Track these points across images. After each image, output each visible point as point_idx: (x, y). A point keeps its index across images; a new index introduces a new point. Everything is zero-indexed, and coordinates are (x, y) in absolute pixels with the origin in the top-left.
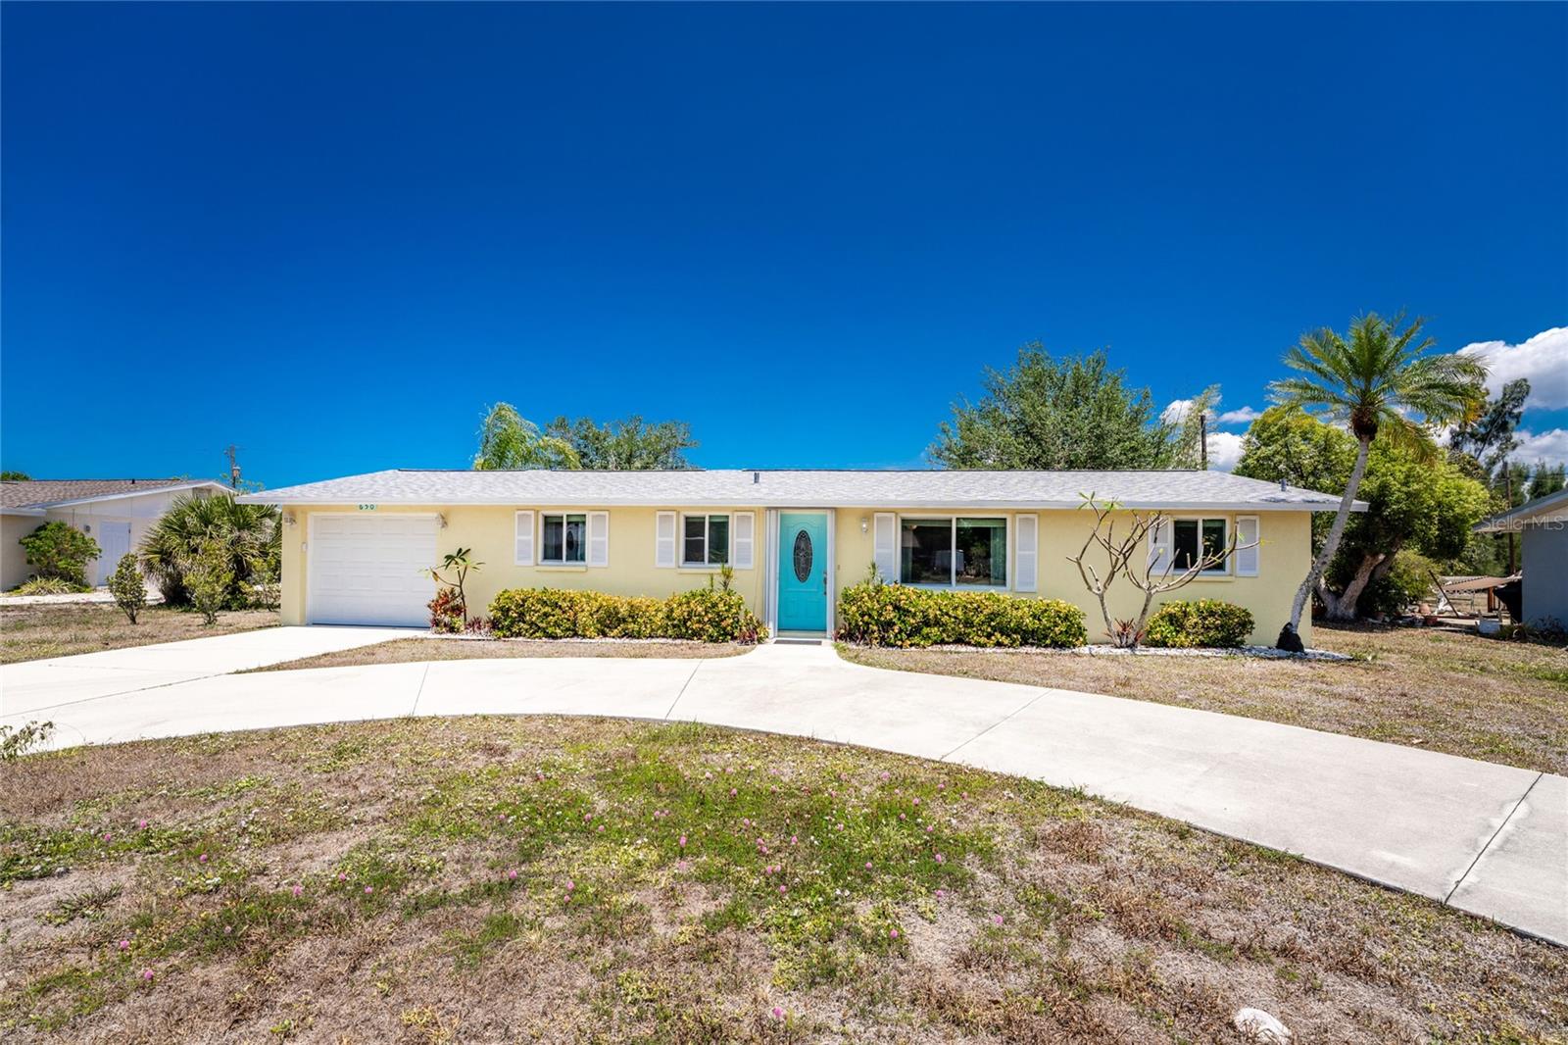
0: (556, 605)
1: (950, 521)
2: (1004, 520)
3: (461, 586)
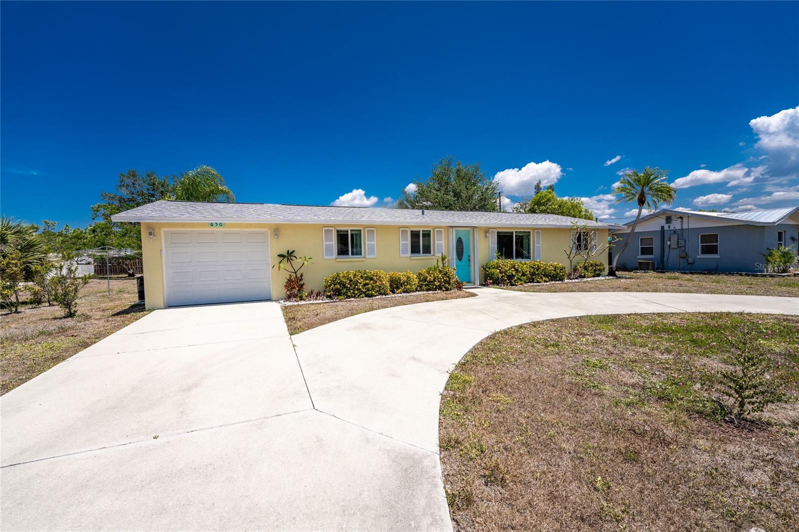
0: (372, 279)
1: (512, 233)
2: (529, 232)
3: (296, 273)
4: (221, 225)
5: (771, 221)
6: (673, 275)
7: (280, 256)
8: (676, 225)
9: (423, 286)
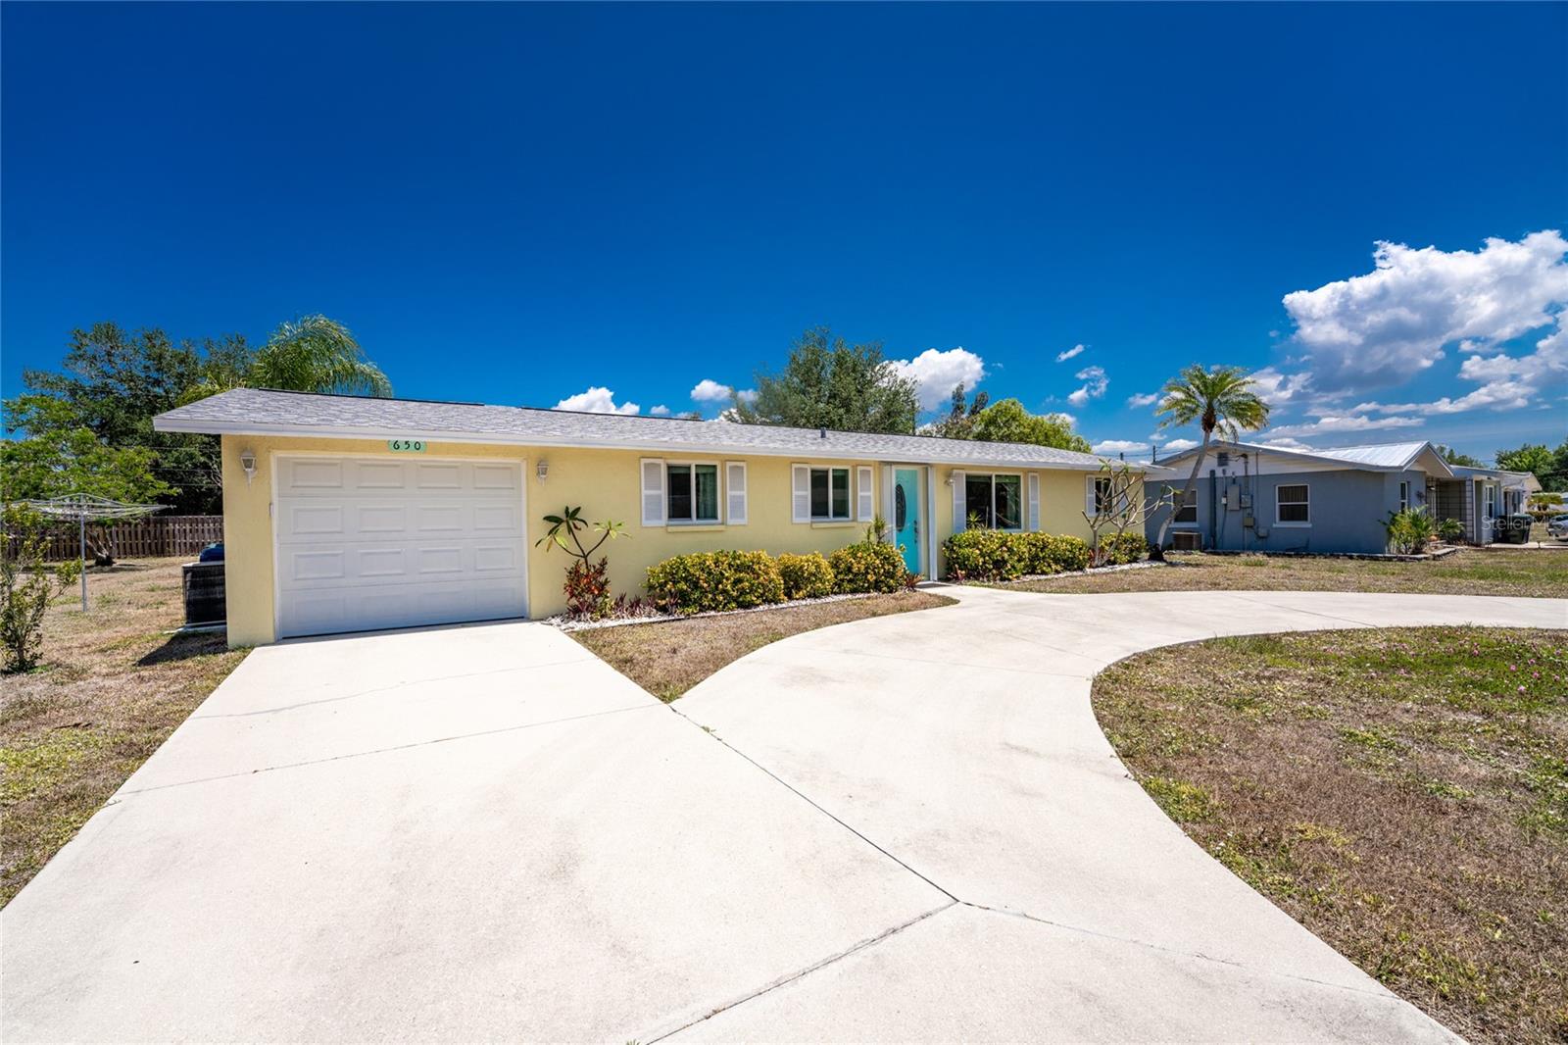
0: (749, 569)
1: (990, 478)
2: (1018, 477)
3: (585, 557)
4: (418, 446)
5: (1396, 464)
6: (1253, 558)
7: (548, 518)
8: (1236, 468)
9: (845, 584)
